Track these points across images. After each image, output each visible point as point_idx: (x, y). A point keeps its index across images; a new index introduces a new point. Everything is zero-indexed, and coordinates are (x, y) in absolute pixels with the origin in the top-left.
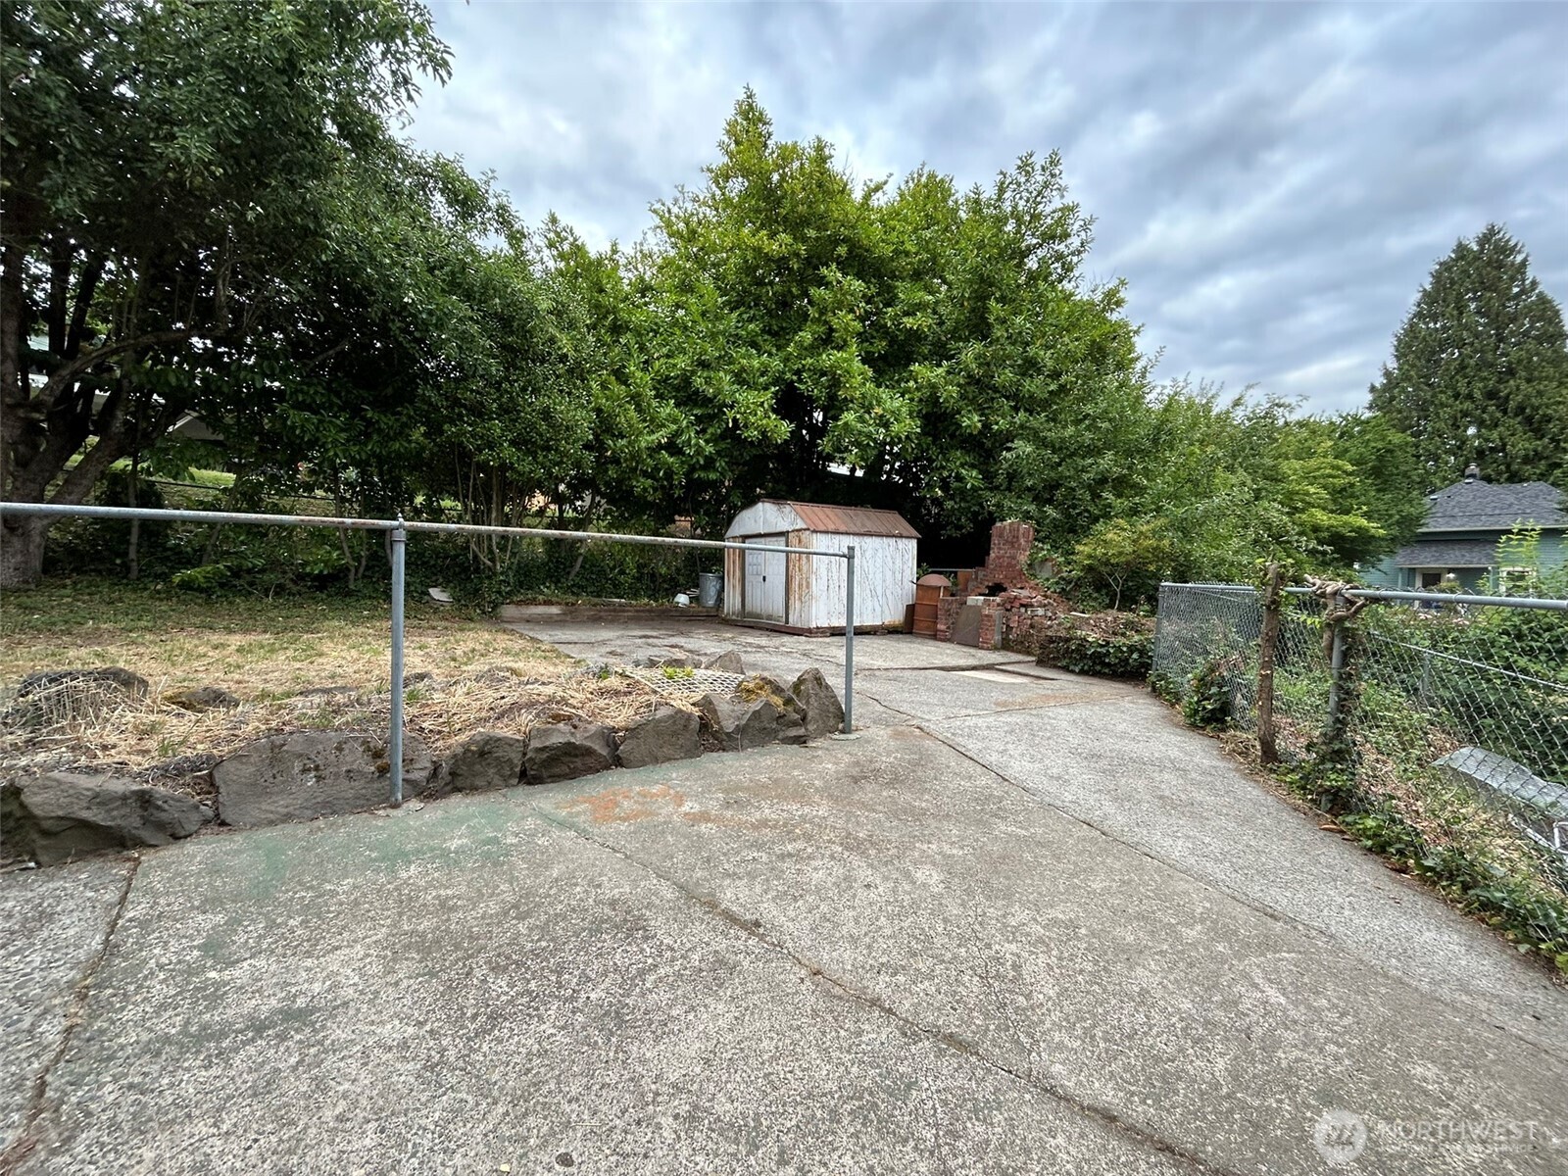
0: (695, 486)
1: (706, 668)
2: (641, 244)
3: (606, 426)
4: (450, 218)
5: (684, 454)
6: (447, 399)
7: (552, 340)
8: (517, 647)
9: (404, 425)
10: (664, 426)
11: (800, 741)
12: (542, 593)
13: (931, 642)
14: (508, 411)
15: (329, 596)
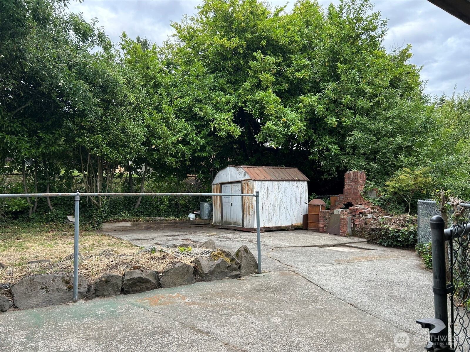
0: (196, 160)
1: (199, 248)
2: (167, 42)
3: (152, 133)
4: (77, 40)
5: (190, 145)
6: (77, 126)
7: (126, 96)
8: (113, 243)
9: (57, 139)
10: (180, 132)
11: (238, 277)
12: (121, 216)
13: (316, 234)
14: (106, 130)
15: (19, 222)
